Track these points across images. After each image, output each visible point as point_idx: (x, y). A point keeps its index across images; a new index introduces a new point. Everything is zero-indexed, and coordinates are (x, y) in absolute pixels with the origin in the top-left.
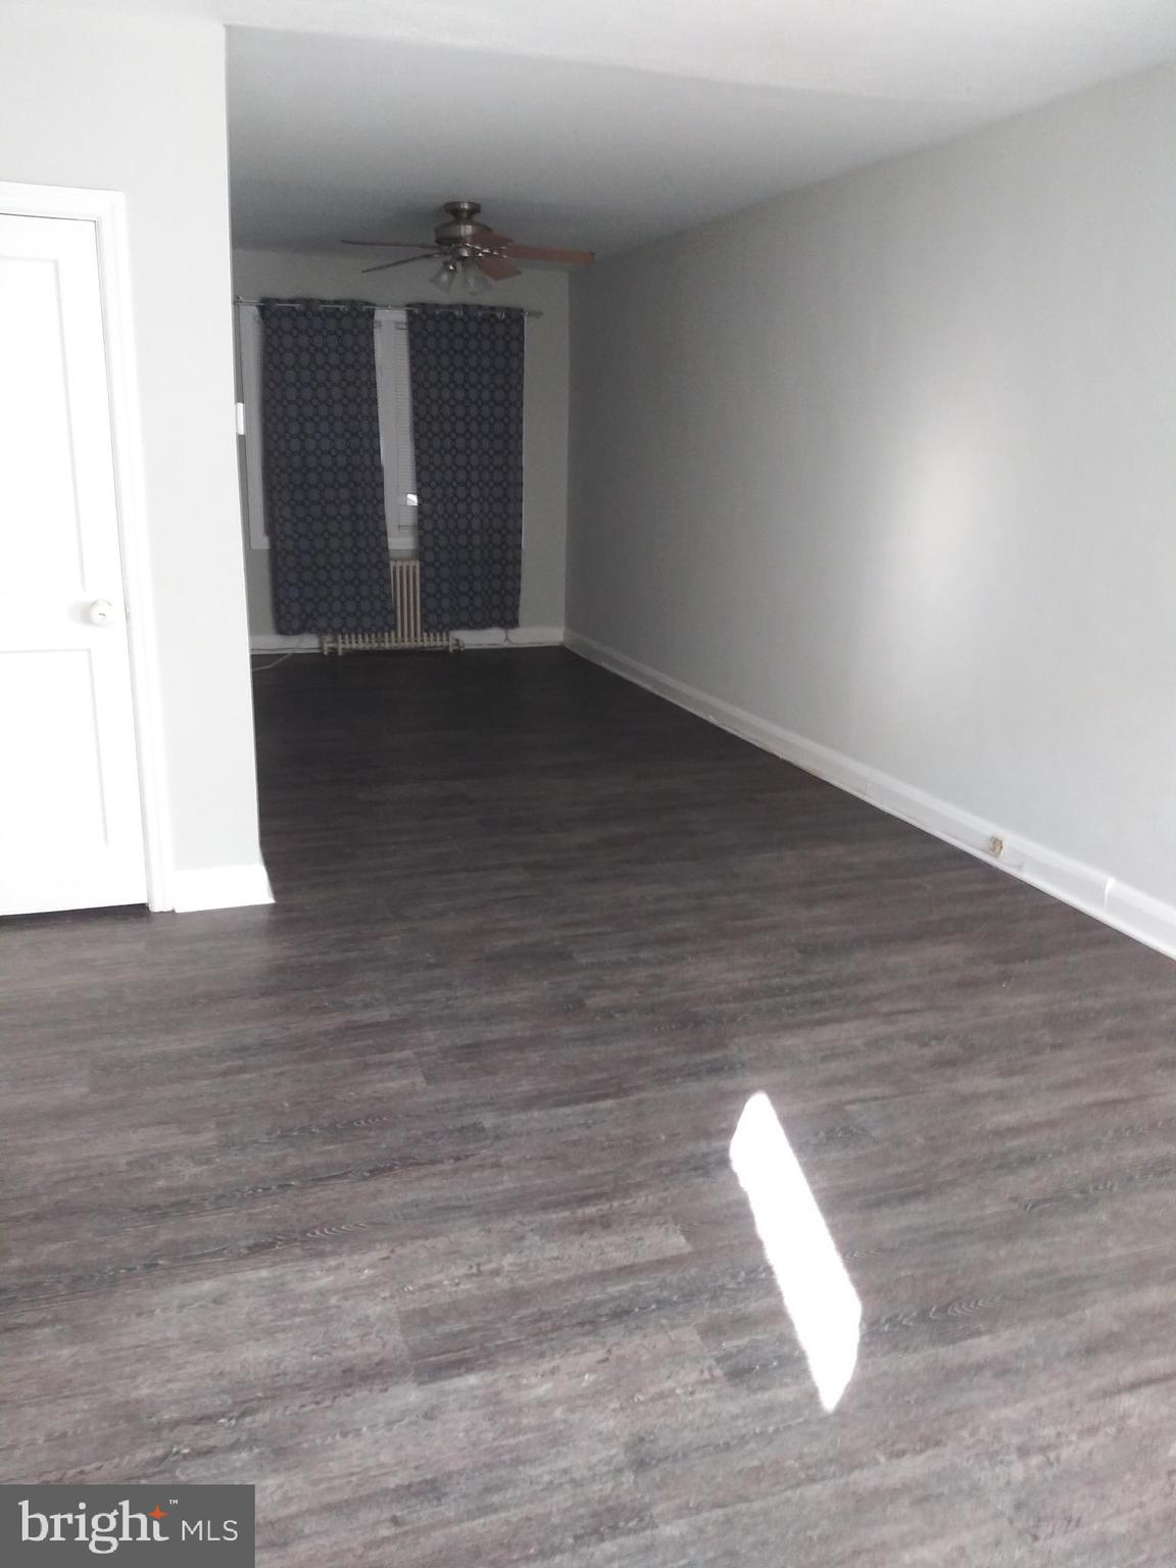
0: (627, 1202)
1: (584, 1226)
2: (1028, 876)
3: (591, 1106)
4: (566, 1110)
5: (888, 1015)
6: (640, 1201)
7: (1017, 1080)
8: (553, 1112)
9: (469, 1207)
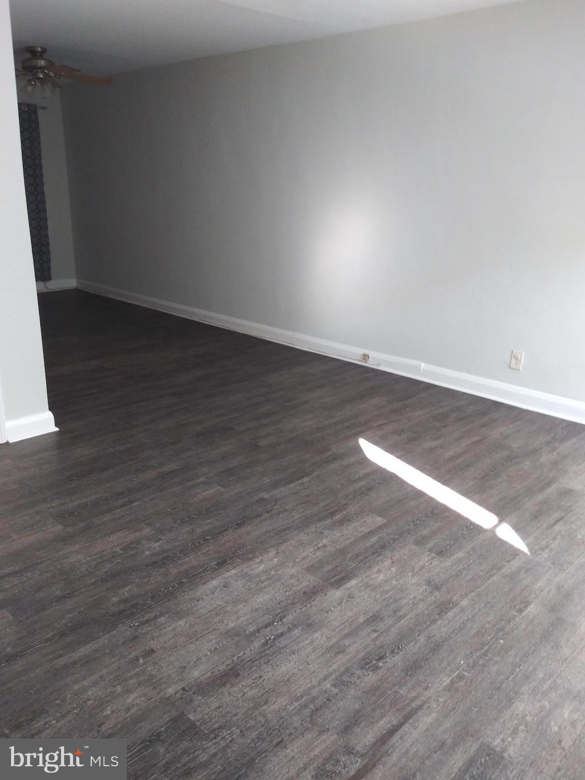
0: (348, 511)
1: (341, 522)
2: (382, 368)
3: (300, 481)
4: (292, 485)
5: (378, 426)
6: (353, 509)
7: (441, 441)
8: (287, 487)
9: (291, 527)
